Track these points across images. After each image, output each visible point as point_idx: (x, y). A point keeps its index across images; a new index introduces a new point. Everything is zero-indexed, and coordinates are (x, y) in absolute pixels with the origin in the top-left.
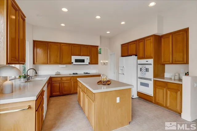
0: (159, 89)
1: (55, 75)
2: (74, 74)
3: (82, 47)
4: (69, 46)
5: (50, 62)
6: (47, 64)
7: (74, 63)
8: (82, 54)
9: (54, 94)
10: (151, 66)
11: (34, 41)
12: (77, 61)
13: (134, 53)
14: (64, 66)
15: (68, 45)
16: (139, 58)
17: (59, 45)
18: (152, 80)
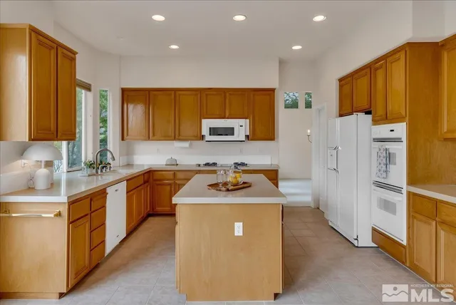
0: (421, 221)
1: (165, 166)
2: (207, 164)
3: (228, 95)
4: (196, 95)
5: (154, 135)
6: (149, 139)
7: (208, 138)
8: (227, 115)
9: (159, 209)
10: (400, 147)
11: (124, 91)
12: (213, 131)
13: (365, 106)
14: (186, 144)
15: (194, 92)
16: (376, 122)
17: (173, 95)
18: (404, 191)
